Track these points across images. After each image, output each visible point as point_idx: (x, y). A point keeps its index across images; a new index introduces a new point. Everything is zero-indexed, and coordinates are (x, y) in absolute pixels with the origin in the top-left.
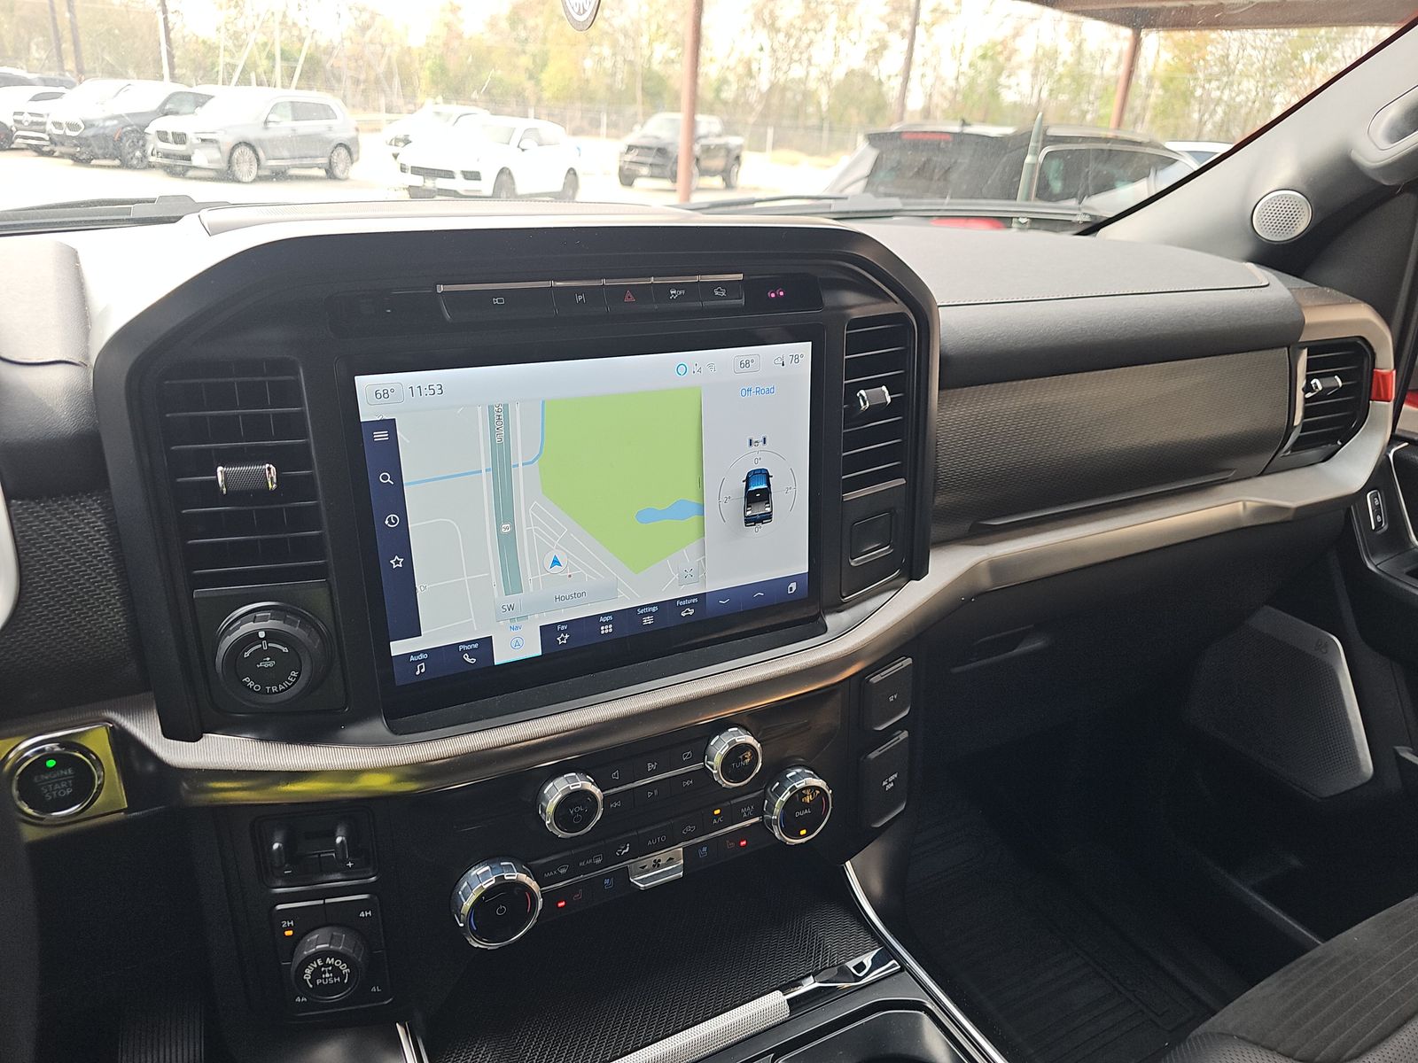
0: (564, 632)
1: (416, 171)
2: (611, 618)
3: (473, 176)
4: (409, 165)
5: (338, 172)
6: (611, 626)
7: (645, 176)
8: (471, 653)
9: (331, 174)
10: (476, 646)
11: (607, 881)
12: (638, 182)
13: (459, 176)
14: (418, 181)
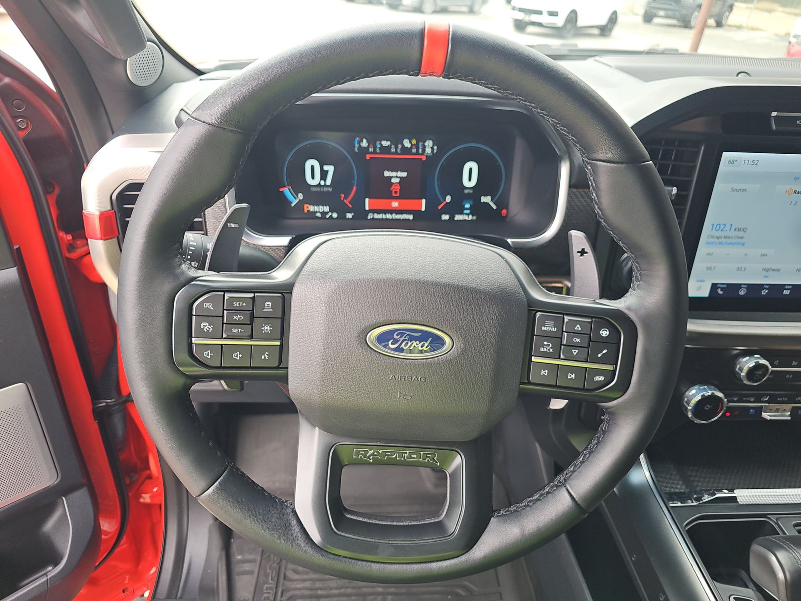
0: (766, 289)
1: (521, 10)
2: (791, 287)
3: (553, 14)
4: (518, 6)
5: (476, 8)
6: (789, 291)
7: (662, 17)
8: (722, 289)
9: (471, 11)
10: (725, 286)
11: (751, 410)
12: (656, 20)
13: (545, 14)
14: (521, 16)
